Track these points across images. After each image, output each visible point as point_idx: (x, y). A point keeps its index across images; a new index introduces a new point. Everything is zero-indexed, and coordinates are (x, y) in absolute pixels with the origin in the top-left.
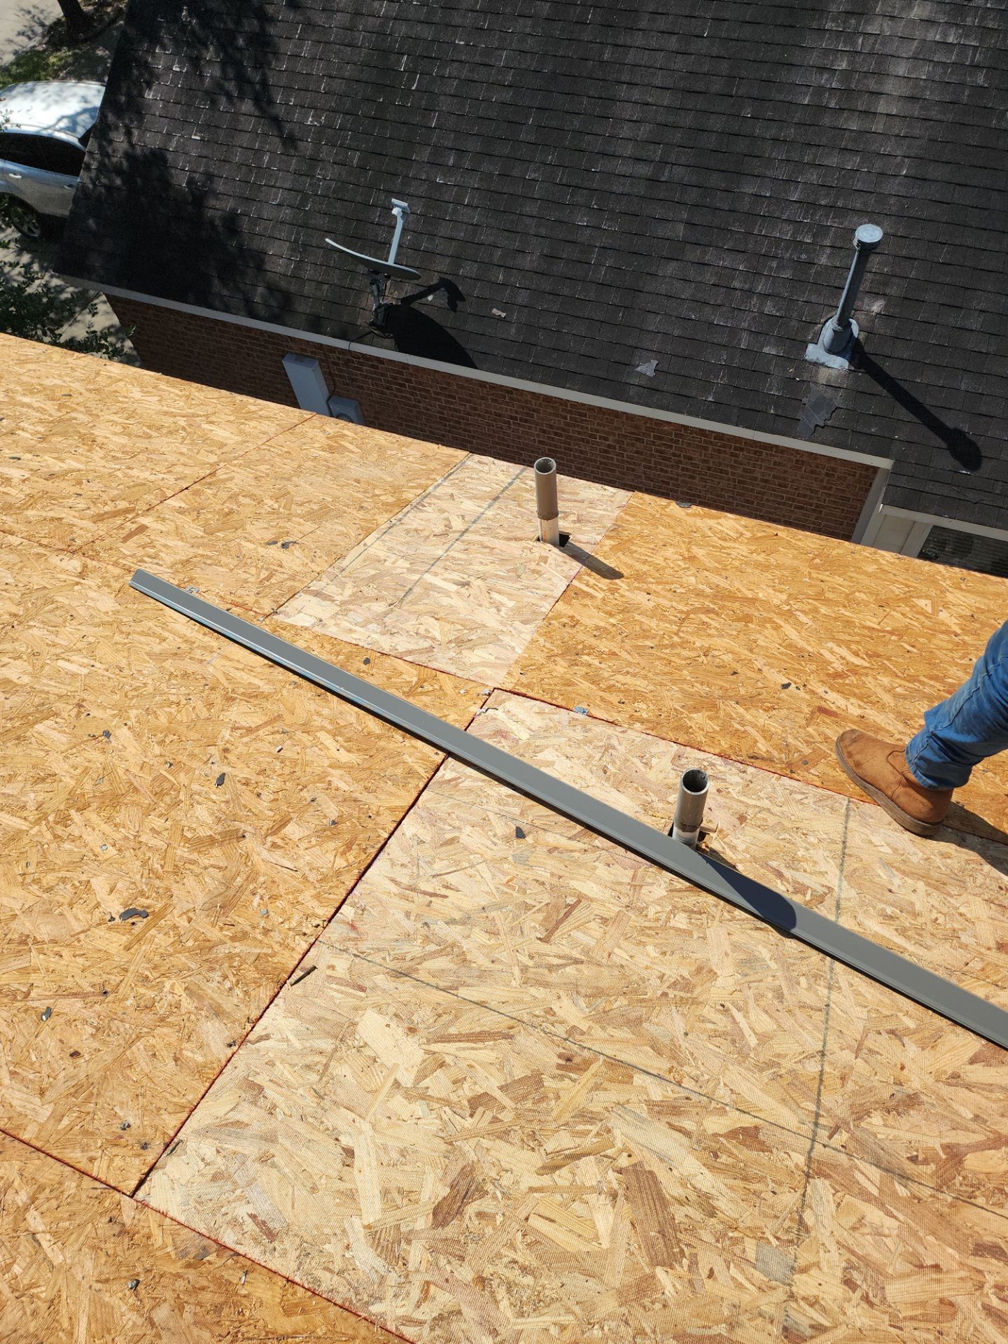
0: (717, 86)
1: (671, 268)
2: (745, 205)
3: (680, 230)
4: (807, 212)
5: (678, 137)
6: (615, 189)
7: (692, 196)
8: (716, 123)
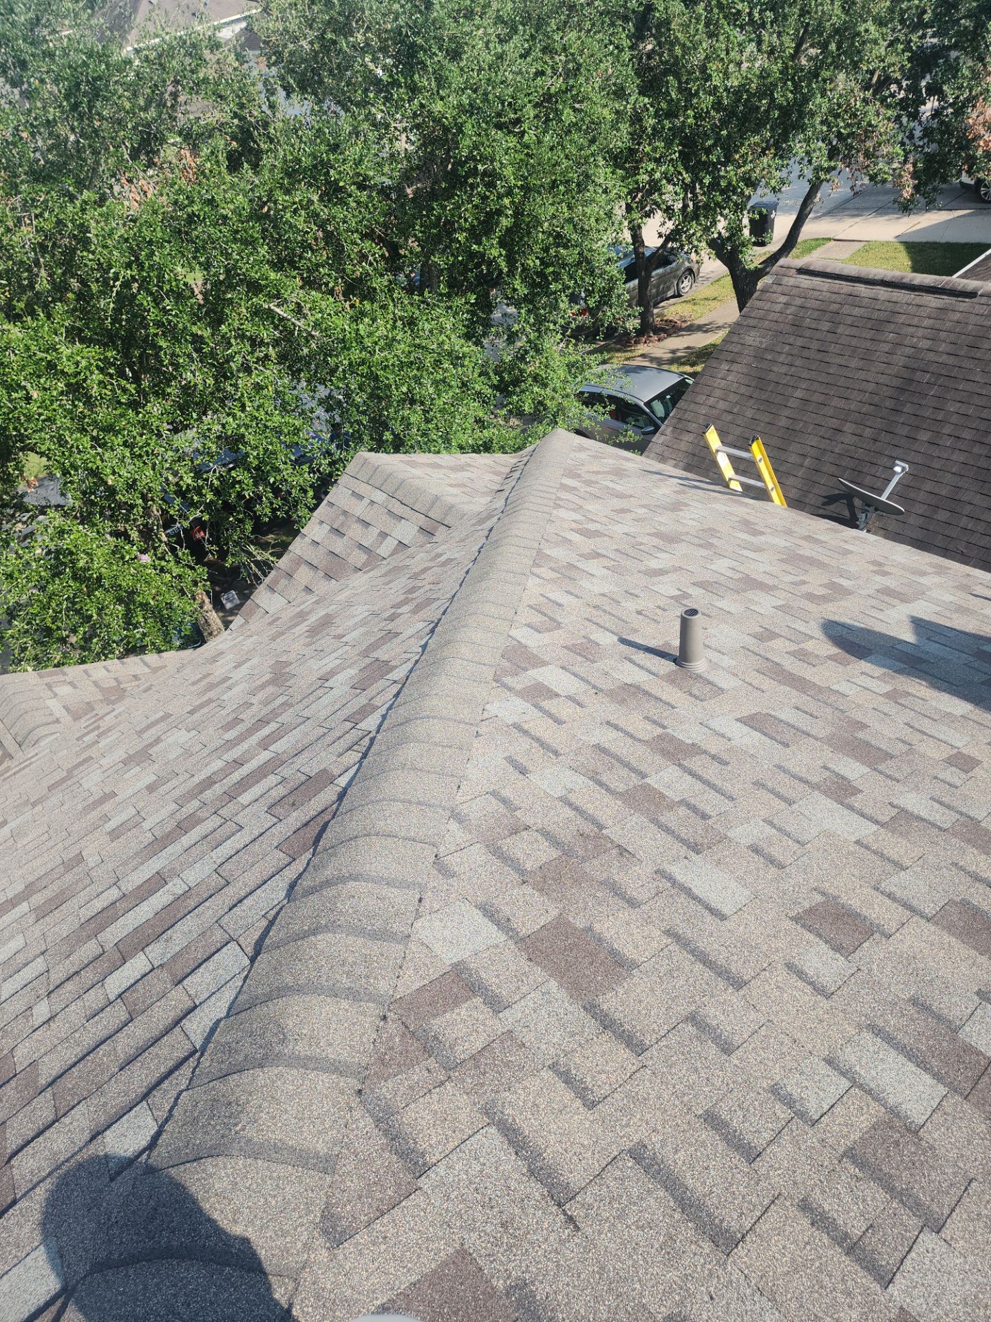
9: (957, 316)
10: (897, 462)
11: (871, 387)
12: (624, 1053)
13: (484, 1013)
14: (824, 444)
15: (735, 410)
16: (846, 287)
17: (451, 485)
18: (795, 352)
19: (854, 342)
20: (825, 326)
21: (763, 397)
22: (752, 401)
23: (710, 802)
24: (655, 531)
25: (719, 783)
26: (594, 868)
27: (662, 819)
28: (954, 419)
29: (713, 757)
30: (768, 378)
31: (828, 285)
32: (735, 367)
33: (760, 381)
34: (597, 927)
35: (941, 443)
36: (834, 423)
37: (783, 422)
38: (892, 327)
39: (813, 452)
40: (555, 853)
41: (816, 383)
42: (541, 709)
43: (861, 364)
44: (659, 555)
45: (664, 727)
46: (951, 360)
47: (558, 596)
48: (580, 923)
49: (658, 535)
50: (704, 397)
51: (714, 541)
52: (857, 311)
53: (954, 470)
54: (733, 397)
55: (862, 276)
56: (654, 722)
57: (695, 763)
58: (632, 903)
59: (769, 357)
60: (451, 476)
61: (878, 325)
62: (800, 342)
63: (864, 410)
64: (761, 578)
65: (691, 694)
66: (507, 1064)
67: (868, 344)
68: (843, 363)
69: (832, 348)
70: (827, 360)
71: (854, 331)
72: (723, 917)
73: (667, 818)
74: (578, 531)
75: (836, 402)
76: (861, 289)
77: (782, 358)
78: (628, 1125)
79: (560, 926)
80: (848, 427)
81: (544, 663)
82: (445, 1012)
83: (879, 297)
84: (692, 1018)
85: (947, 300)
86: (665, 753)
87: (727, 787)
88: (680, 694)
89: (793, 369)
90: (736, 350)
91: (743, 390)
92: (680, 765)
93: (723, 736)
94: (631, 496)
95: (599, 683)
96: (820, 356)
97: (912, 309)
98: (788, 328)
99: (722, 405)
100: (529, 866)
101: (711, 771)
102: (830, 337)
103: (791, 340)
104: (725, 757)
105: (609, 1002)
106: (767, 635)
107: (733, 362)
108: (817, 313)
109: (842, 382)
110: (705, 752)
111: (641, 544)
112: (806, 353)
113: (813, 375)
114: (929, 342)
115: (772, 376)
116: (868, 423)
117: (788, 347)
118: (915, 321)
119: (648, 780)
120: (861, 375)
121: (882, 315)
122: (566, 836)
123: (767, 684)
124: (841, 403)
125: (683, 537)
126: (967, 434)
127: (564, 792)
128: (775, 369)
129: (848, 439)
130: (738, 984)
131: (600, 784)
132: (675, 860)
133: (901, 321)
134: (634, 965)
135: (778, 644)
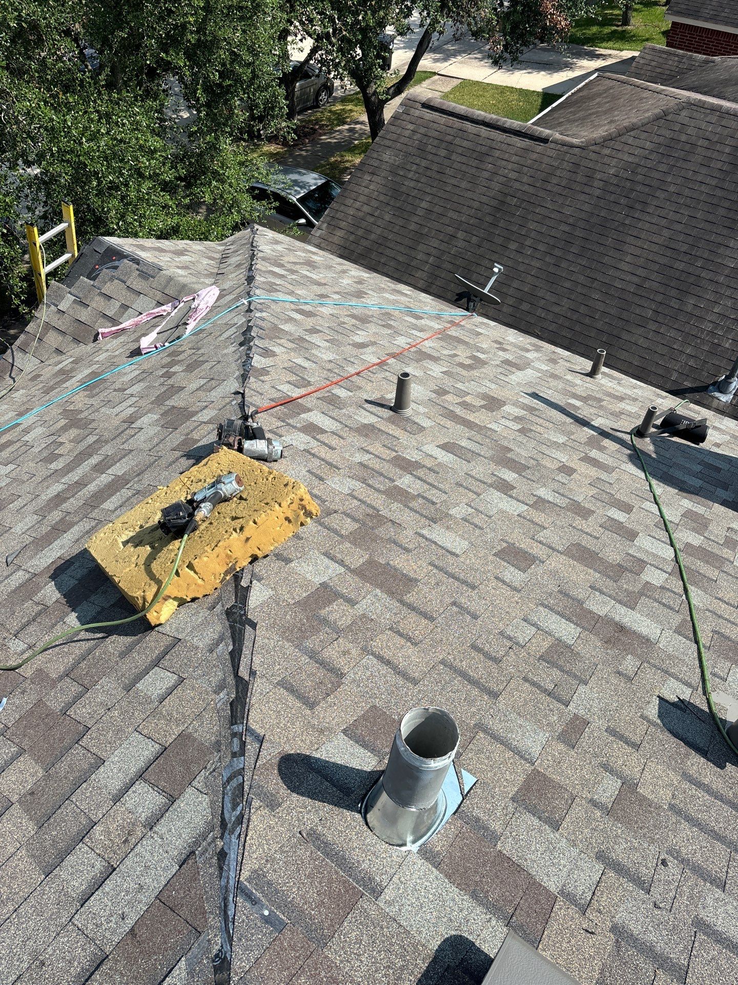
0: (685, 248)
1: (640, 331)
2: (689, 308)
3: (650, 313)
4: (722, 320)
5: (657, 267)
6: (616, 285)
7: (659, 298)
8: (681, 266)
9: (535, 156)
10: (496, 264)
11: (476, 205)
12: (424, 622)
13: (346, 607)
14: (443, 247)
15: (376, 214)
16: (457, 123)
17: (178, 267)
18: (421, 171)
19: (464, 168)
20: (443, 153)
21: (398, 205)
22: (390, 208)
23: (433, 494)
24: (349, 313)
25: (436, 484)
26: (381, 531)
27: (411, 505)
28: (533, 234)
29: (429, 469)
30: (401, 190)
31: (444, 119)
32: (375, 178)
33: (395, 192)
34: (391, 563)
35: (524, 252)
36: (450, 230)
37: (413, 227)
38: (490, 159)
39: (434, 252)
40: (357, 526)
41: (436, 198)
42: (318, 440)
43: (469, 186)
44: (358, 332)
45: (396, 452)
46: (531, 190)
47: (300, 361)
48: (382, 561)
49: (353, 316)
50: (352, 201)
51: (392, 323)
52: (465, 144)
53: (532, 274)
54: (375, 204)
55: (469, 115)
56: (389, 448)
57: (421, 473)
58: (407, 550)
59: (401, 173)
60: (177, 259)
61: (482, 157)
62: (424, 163)
63: (471, 222)
64: (429, 351)
65: (406, 431)
66: (367, 629)
67: (474, 171)
68: (456, 183)
69: (447, 171)
70: (444, 180)
71: (464, 160)
72: (457, 556)
73: (413, 504)
74: (297, 311)
75: (451, 214)
76: (468, 126)
77: (410, 175)
78: (435, 652)
79: (371, 563)
80: (460, 235)
81: (309, 410)
82: (325, 607)
83: (481, 134)
84: (454, 604)
85: (527, 143)
86: (402, 468)
87: (441, 486)
88: (400, 430)
89: (420, 184)
90: (376, 165)
91: (382, 198)
92: (411, 474)
93: (431, 456)
94: (325, 284)
95: (348, 423)
96: (438, 176)
97: (504, 147)
98: (415, 151)
99: (366, 209)
100: (343, 532)
101: (431, 478)
102: (447, 162)
103: (417, 161)
104: (436, 469)
105: (409, 598)
106: (441, 392)
107: (373, 174)
108: (437, 141)
109: (455, 198)
110: (424, 466)
111: (344, 323)
112: (429, 173)
113: (434, 191)
114: (517, 174)
115: (404, 189)
116: (475, 233)
117: (415, 166)
118: (506, 156)
119: (396, 483)
120: (469, 194)
121: (484, 149)
122: (359, 515)
123: (449, 424)
124: (455, 216)
125: (370, 319)
126: (542, 247)
127: (350, 492)
128: (406, 183)
129: (461, 244)
130: (473, 587)
131: (369, 485)
132: (424, 527)
133: (497, 155)
134: (416, 580)
135: (449, 397)
